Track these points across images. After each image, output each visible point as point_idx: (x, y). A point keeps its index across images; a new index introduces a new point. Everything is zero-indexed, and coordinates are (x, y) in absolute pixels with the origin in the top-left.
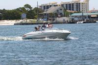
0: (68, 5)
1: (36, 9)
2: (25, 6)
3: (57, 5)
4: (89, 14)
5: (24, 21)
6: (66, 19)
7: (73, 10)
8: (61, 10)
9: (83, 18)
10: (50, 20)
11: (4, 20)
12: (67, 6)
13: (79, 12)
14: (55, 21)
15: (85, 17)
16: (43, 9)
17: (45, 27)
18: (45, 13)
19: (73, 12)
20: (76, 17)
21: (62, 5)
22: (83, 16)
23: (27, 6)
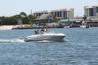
1: (30, 16)
2: (21, 13)
3: (47, 13)
4: (74, 20)
5: (20, 26)
6: (55, 24)
7: (61, 16)
8: (51, 16)
9: (69, 23)
10: (42, 25)
11: (3, 25)
12: (56, 14)
13: (66, 18)
14: (46, 26)
15: (71, 22)
16: (36, 16)
17: (43, 31)
18: (37, 19)
19: (61, 18)
20: (63, 22)
21: (52, 13)
22: (69, 21)
23: (23, 13)
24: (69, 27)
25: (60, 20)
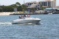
0: (43, 3)
1: (23, 5)
2: (17, 3)
3: (36, 3)
4: (56, 8)
6: (42, 11)
8: (39, 6)
9: (52, 11)
13: (50, 7)
15: (54, 10)
16: (27, 5)
18: (28, 7)
19: (46, 7)
20: (48, 10)
22: (52, 9)
23: (18, 3)
24: (52, 13)
25: (45, 8)
